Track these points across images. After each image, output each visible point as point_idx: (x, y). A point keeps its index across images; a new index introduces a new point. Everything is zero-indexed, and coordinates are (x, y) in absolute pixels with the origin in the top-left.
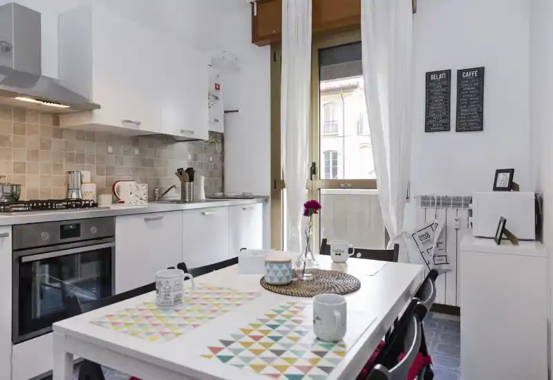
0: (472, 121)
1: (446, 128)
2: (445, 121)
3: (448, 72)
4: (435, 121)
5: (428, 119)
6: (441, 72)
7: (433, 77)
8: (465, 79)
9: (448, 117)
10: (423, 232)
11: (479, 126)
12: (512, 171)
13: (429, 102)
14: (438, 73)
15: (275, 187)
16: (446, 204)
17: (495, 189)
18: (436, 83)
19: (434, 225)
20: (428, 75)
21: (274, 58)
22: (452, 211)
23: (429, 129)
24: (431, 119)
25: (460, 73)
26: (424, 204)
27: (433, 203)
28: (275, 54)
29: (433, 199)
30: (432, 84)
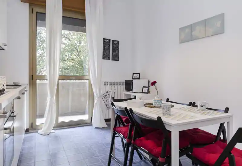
0: (116, 58)
1: (109, 59)
2: (109, 56)
3: (110, 40)
4: (105, 56)
5: (103, 55)
7: (105, 40)
8: (114, 43)
9: (109, 55)
10: (105, 95)
11: (117, 59)
12: (139, 74)
13: (104, 49)
14: (107, 39)
15: (32, 79)
16: (111, 84)
17: (133, 79)
18: (106, 43)
19: (109, 92)
20: (104, 39)
21: (32, 11)
22: (113, 87)
23: (104, 58)
24: (105, 55)
25: (113, 41)
26: (105, 84)
27: (108, 84)
28: (32, 9)
29: (107, 83)
30: (105, 43)
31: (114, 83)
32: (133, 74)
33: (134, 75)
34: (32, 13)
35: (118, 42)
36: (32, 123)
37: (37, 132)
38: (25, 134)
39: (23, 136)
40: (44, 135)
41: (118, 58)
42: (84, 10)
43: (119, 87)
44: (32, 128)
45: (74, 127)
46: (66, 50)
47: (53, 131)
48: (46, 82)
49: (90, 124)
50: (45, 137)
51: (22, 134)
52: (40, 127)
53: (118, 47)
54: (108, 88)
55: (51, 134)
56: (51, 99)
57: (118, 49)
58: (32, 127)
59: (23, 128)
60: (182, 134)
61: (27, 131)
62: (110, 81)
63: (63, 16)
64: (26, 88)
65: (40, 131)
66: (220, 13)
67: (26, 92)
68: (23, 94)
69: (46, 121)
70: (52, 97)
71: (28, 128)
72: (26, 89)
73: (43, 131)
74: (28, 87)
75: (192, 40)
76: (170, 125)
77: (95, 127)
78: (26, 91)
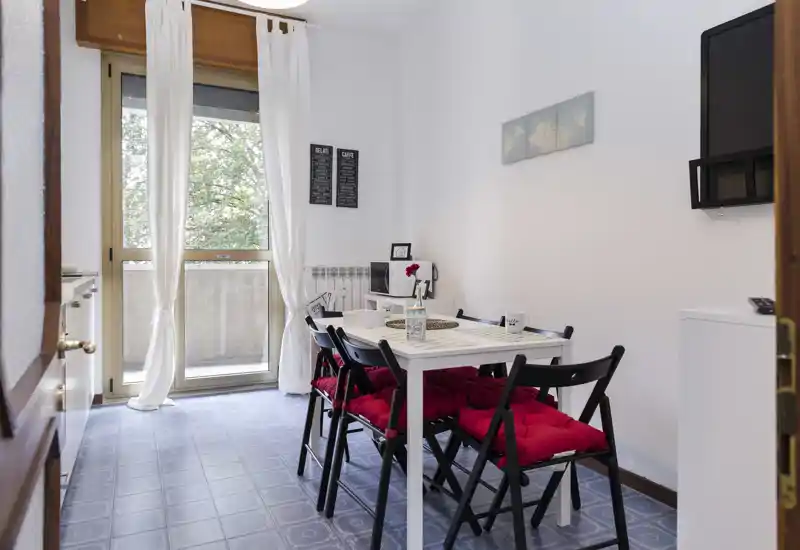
0: (349, 199)
1: (329, 203)
2: (327, 195)
3: (330, 148)
4: (318, 195)
5: (312, 190)
6: (325, 147)
7: (318, 150)
8: (344, 158)
9: (329, 191)
10: (315, 303)
11: (354, 204)
13: (314, 175)
14: (323, 147)
15: (111, 259)
16: (334, 275)
17: (393, 259)
18: (319, 157)
19: (326, 295)
20: (313, 147)
21: (108, 71)
22: (339, 281)
23: (313, 200)
24: (316, 191)
25: (340, 151)
26: (315, 275)
27: (323, 274)
28: (110, 66)
29: (323, 270)
30: (316, 157)
31: (342, 269)
32: (394, 245)
33: (396, 248)
34: (110, 75)
35: (356, 153)
36: (111, 381)
37: (126, 404)
38: (92, 408)
39: (88, 412)
40: (144, 411)
41: (356, 201)
42: (255, 64)
43: (356, 280)
44: (111, 394)
45: (227, 394)
46: (219, 170)
47: (167, 401)
48: (150, 266)
49: (274, 385)
50: (147, 415)
51: (83, 408)
52: (132, 391)
53: (355, 169)
54: (325, 285)
55: (164, 409)
56: (162, 315)
57: (355, 175)
58: (111, 390)
59: (88, 394)
60: (430, 377)
61: (97, 401)
62: (331, 266)
63: (194, 84)
64: (93, 282)
65: (133, 402)
66: (583, 92)
67: (93, 294)
68: (87, 296)
69: (149, 376)
70: (165, 308)
71: (100, 392)
72: (93, 287)
73: (140, 401)
74: (99, 279)
75: (527, 158)
76: (406, 359)
77: (285, 394)
78: (95, 290)
